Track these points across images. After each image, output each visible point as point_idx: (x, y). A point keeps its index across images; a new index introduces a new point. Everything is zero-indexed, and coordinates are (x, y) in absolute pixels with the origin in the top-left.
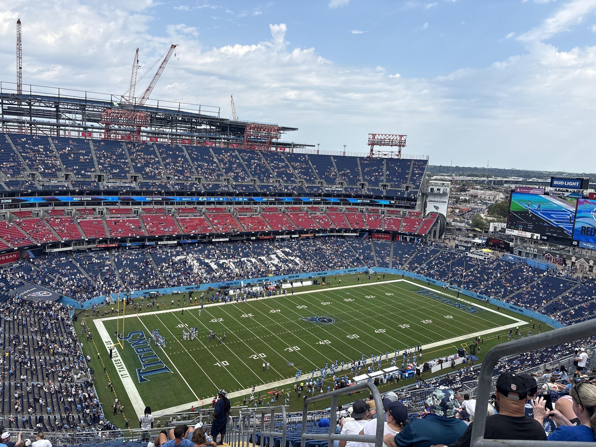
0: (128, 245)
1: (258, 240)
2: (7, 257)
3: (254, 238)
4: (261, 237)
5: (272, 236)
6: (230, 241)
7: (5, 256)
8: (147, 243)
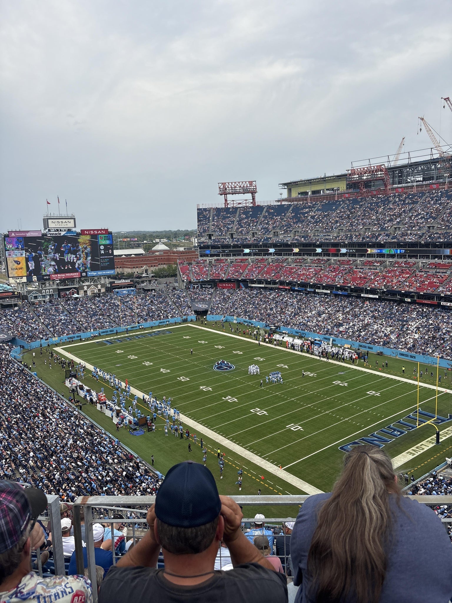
0: (296, 289)
1: (413, 302)
2: (227, 285)
3: (409, 300)
4: (418, 301)
5: (435, 301)
6: (380, 300)
7: (225, 284)
8: (308, 290)
